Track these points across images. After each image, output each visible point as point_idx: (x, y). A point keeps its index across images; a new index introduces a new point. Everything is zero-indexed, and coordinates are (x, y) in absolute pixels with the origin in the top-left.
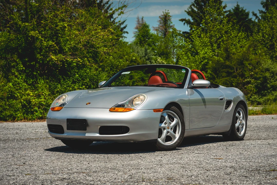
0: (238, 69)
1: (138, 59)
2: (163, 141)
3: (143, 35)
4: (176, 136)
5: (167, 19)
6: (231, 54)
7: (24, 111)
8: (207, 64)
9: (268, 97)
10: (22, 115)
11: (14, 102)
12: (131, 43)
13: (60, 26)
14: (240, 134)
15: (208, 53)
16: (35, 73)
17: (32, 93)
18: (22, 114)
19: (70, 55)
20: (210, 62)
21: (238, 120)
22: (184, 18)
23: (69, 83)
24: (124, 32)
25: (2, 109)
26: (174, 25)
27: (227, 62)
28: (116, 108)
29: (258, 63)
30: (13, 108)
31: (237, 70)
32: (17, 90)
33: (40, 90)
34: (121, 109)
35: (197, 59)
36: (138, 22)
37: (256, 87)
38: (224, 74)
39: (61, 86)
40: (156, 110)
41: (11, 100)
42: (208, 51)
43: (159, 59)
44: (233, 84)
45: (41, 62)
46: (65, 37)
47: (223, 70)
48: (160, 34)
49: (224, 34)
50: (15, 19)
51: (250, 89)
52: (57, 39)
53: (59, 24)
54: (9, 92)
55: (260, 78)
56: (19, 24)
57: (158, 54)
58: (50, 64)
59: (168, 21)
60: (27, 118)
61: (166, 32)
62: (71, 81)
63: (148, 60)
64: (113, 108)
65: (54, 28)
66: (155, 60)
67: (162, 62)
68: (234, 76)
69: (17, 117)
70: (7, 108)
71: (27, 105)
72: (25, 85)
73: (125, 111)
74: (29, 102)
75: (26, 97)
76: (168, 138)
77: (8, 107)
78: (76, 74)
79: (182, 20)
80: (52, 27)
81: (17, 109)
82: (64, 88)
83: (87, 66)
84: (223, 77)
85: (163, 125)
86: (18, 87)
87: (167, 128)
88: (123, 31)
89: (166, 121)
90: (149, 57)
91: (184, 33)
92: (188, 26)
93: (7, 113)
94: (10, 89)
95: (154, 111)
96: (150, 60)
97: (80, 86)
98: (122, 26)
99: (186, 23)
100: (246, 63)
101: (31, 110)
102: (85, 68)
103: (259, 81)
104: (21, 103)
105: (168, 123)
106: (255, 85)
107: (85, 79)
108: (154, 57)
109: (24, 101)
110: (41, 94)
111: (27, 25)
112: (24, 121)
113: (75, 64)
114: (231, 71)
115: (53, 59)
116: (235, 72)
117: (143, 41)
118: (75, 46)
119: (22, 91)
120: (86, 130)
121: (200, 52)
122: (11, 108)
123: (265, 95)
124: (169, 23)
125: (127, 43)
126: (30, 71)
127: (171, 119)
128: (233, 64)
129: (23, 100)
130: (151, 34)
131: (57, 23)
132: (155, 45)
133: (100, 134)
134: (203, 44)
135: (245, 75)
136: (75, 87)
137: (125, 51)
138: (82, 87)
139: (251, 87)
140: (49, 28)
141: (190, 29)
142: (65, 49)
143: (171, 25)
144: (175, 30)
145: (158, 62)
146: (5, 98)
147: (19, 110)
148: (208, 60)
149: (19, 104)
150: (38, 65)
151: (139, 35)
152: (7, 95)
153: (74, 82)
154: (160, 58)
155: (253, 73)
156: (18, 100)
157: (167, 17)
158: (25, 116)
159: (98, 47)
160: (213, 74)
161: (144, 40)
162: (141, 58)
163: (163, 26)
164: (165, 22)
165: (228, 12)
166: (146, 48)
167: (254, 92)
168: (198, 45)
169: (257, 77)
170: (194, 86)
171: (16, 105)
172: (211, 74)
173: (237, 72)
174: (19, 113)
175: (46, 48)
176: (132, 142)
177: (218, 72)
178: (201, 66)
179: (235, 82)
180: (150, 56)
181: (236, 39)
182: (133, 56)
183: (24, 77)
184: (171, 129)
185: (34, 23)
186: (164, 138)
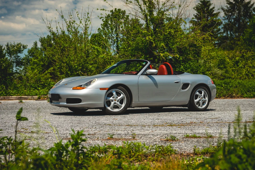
2: (111, 108)
4: (122, 106)
14: (202, 107)
21: (198, 97)
28: (78, 87)
40: (102, 89)
64: (75, 87)
73: (80, 89)
78: (182, 66)
85: (111, 98)
95: (100, 89)
105: (115, 97)
133: (67, 103)
184: (118, 101)
186: (112, 106)
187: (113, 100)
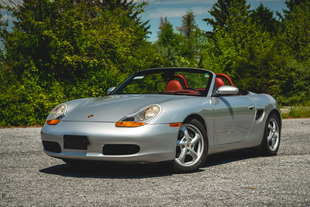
0: (263, 69)
1: (162, 59)
2: (181, 161)
3: (166, 34)
4: (198, 155)
5: (191, 19)
6: (255, 53)
7: (37, 115)
8: (231, 64)
9: (294, 98)
10: (35, 120)
11: (26, 106)
12: (154, 43)
13: (75, 25)
14: (273, 148)
15: (231, 53)
16: (49, 75)
17: (45, 96)
18: (34, 118)
19: (86, 55)
20: (234, 62)
22: (207, 18)
23: (85, 85)
24: (148, 33)
25: (13, 114)
26: (197, 25)
27: (251, 62)
28: (124, 122)
29: (283, 63)
30: (25, 113)
31: (261, 71)
32: (30, 93)
33: (54, 93)
34: (129, 123)
35: (221, 59)
36: (162, 22)
37: (281, 87)
38: (248, 74)
39: (77, 88)
40: (173, 125)
41: (23, 104)
42: (232, 51)
43: (183, 60)
44: (257, 85)
45: (56, 63)
46: (81, 37)
47: (247, 70)
48: (183, 34)
49: (248, 34)
50: (27, 17)
51: (275, 90)
52: (72, 38)
53: (74, 22)
54: (21, 95)
55: (285, 78)
56: (33, 23)
57: (182, 54)
58: (65, 66)
59: (192, 21)
60: (40, 122)
61: (190, 32)
62: (87, 83)
63: (171, 60)
64: (120, 121)
65: (69, 27)
66: (178, 60)
67: (185, 62)
68: (258, 76)
69: (29, 122)
70: (18, 113)
71: (40, 109)
72: (39, 88)
73: (134, 125)
74: (42, 106)
75: (38, 101)
76: (188, 158)
77: (20, 112)
78: (93, 76)
79: (206, 20)
80: (67, 26)
81: (29, 113)
82: (80, 91)
83: (105, 68)
84: (247, 77)
85: (181, 142)
86: (30, 89)
87: (187, 146)
88: (147, 31)
89: (186, 137)
90: (172, 57)
91: (207, 33)
92: (211, 26)
93: (19, 118)
94: (22, 92)
95: (171, 126)
96: (173, 60)
97: (97, 88)
98: (146, 26)
99: (209, 23)
100: (271, 63)
101: (44, 114)
102: (103, 69)
103: (284, 82)
104: (34, 107)
105: (188, 139)
106: (280, 85)
107: (102, 81)
108: (177, 57)
109: (37, 105)
110: (55, 97)
111: (40, 24)
112: (37, 127)
113: (92, 65)
114: (255, 71)
115: (68, 59)
116: (259, 73)
117: (166, 41)
118: (91, 46)
119: (34, 94)
120: (86, 149)
121: (224, 52)
122: (23, 112)
123: (290, 96)
124: (192, 23)
125: (151, 43)
126: (44, 73)
127: (192, 134)
128: (257, 64)
129: (36, 103)
130: (174, 33)
131: (72, 22)
132: (178, 45)
133: (104, 154)
134: (227, 44)
135: (270, 75)
136: (92, 89)
137: (149, 51)
138: (99, 89)
139: (276, 87)
140: (65, 27)
141: (213, 28)
142: (81, 50)
143: (194, 25)
144: (198, 30)
145: (181, 62)
146: (17, 102)
147: (32, 115)
148: (232, 61)
149: (32, 108)
150: (52, 66)
151: (162, 35)
152: (19, 99)
153: (91, 85)
154: (183, 58)
155: (277, 73)
156: (30, 103)
157: (191, 17)
158: (38, 121)
159: (116, 47)
160: (237, 74)
161: (168, 40)
162: (164, 58)
163: (186, 26)
164: (188, 22)
165: (252, 12)
166: (169, 48)
167: (279, 93)
168: (222, 45)
169: (282, 77)
170: (219, 93)
171: (28, 109)
172: (234, 74)
173: (262, 72)
174: (31, 118)
175: (61, 49)
176: (144, 163)
177: (242, 72)
178: (225, 66)
179: (260, 83)
180: (174, 56)
181: (260, 39)
182: (156, 56)
183: (37, 79)
184: (192, 146)
185: (48, 22)
186: (183, 158)
187: (186, 145)
